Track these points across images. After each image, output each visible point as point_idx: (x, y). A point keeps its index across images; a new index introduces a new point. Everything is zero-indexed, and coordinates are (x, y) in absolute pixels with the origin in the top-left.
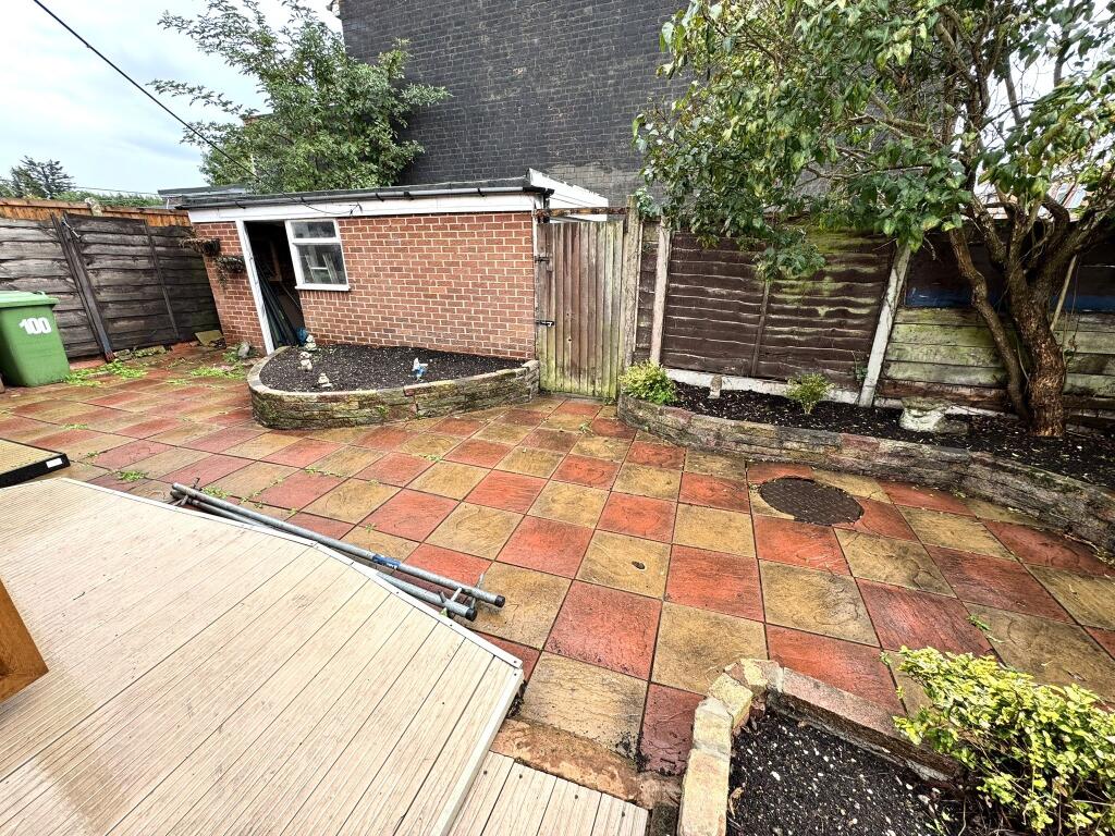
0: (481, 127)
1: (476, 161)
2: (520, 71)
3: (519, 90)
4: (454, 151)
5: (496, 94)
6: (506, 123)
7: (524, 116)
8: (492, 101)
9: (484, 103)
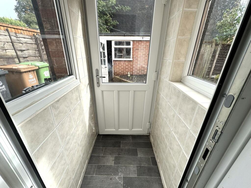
0: (134, 19)
1: (132, 28)
2: (147, 6)
3: (146, 11)
4: (126, 25)
5: (140, 11)
6: (142, 19)
7: (146, 18)
8: (139, 13)
9: (136, 13)
